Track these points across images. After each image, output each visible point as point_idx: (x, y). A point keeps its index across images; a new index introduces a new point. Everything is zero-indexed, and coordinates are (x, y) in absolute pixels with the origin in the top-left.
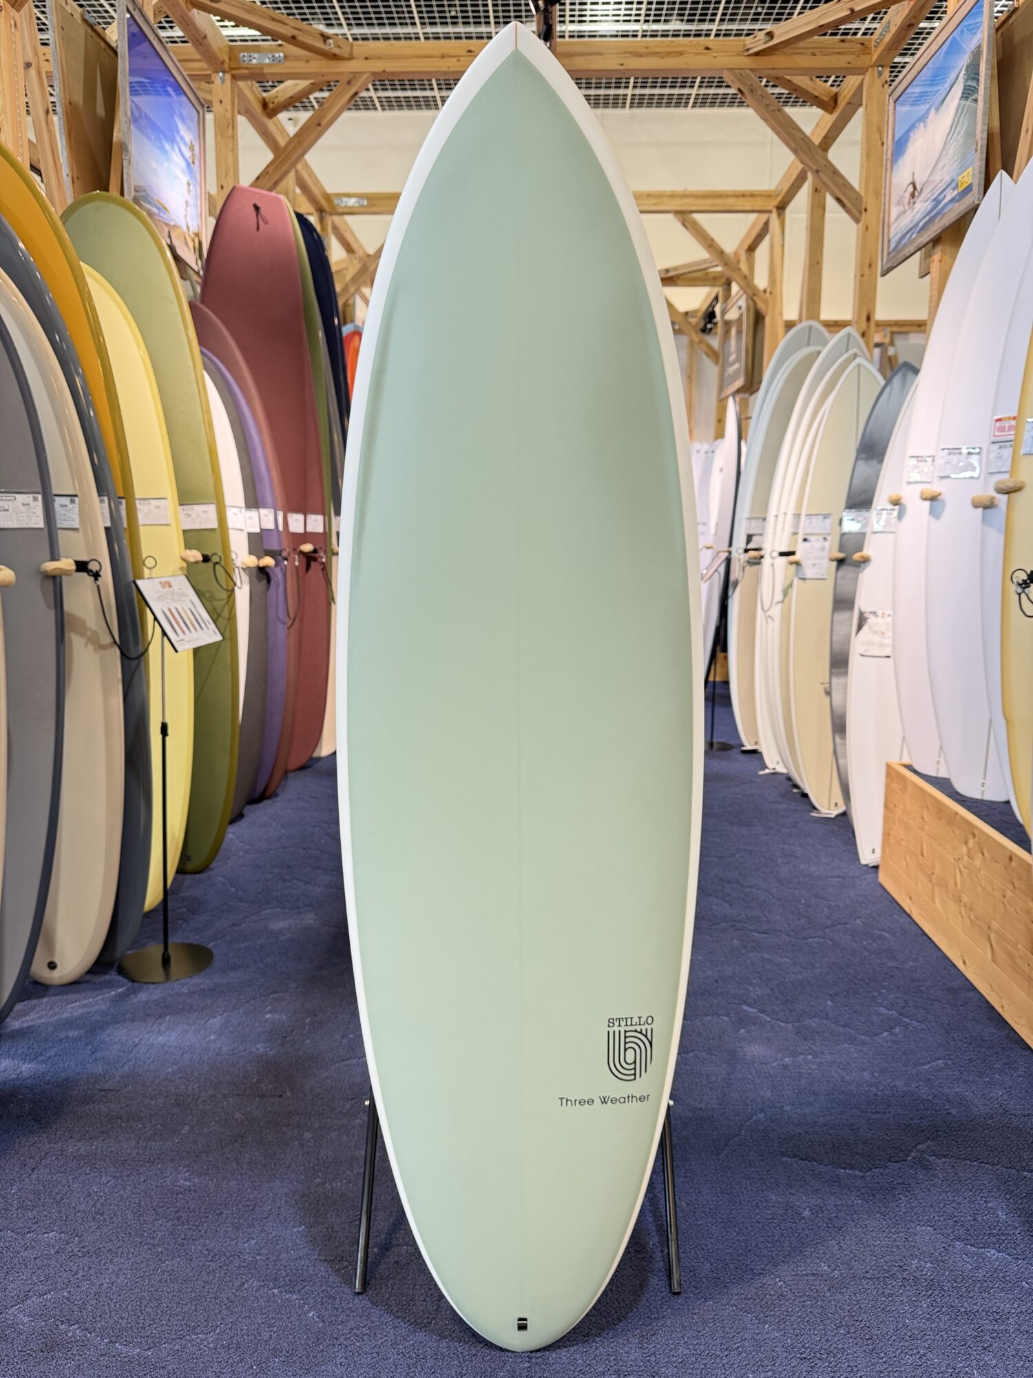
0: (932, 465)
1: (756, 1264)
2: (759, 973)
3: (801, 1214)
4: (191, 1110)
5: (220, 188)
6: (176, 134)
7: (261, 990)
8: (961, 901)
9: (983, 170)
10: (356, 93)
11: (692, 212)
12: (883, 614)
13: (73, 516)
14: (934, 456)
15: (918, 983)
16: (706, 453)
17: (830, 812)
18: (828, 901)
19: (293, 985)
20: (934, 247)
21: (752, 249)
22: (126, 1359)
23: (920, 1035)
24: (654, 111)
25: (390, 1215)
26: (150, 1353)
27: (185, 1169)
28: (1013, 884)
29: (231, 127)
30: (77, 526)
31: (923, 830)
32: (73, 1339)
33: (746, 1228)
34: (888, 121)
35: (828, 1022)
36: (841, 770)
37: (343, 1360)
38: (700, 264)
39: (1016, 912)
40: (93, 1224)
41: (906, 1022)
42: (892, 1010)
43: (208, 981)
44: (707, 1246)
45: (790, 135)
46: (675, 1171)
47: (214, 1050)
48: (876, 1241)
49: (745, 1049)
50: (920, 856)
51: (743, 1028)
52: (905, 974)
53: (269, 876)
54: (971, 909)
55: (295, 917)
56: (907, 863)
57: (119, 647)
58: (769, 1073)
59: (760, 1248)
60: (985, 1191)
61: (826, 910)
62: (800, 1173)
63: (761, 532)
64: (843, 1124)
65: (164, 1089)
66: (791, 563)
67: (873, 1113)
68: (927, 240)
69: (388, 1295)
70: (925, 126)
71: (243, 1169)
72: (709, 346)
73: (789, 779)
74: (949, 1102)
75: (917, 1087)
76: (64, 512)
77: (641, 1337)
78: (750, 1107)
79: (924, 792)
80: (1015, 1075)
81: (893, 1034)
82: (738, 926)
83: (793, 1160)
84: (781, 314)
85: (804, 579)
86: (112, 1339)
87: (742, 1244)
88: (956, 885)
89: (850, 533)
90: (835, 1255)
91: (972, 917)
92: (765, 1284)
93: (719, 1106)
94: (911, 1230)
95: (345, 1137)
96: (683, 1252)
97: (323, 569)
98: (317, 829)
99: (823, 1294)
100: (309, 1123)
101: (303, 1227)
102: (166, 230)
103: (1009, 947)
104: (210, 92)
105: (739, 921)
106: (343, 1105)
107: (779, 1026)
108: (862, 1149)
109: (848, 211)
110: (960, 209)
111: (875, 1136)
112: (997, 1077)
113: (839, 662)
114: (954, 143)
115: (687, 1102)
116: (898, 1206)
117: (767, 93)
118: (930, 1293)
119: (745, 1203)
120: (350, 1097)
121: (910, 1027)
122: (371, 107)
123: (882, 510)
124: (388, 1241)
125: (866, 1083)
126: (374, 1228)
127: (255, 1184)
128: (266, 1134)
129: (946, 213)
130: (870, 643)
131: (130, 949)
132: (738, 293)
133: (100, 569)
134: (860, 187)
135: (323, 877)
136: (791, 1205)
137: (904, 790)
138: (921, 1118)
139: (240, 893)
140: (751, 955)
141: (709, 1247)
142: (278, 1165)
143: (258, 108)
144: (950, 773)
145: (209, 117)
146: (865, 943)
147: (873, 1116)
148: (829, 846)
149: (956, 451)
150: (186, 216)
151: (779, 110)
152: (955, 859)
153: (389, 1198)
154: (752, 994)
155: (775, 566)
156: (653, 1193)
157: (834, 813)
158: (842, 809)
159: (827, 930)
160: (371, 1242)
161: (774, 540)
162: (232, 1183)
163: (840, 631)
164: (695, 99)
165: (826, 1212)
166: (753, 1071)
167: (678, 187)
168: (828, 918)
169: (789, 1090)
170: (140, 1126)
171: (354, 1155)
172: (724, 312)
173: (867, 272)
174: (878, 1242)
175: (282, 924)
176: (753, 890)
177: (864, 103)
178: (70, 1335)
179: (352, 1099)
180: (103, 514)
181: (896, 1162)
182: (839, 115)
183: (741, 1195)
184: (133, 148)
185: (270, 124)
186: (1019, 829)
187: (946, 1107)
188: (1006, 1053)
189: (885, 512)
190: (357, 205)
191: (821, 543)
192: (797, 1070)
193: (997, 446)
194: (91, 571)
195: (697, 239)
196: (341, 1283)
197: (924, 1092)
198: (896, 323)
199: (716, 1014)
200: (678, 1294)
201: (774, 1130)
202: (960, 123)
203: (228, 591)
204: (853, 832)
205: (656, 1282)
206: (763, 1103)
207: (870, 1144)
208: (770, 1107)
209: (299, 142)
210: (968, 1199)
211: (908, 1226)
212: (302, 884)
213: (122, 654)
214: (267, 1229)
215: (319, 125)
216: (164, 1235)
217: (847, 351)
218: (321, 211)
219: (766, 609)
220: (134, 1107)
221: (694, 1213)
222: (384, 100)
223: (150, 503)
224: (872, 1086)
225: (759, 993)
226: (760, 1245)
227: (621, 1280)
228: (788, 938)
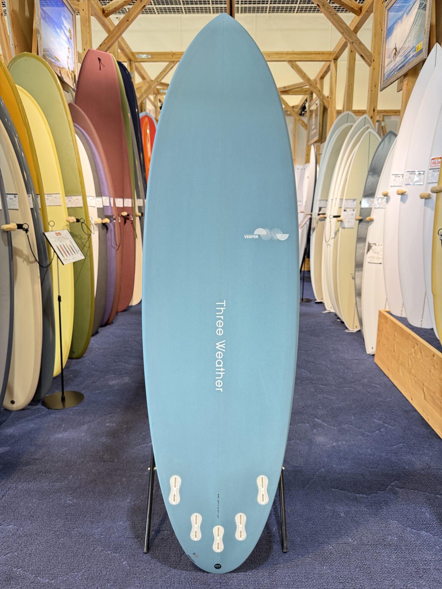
0: (402, 178)
1: (320, 538)
2: (322, 403)
3: (340, 515)
4: (73, 468)
5: (84, 50)
6: (62, 25)
7: (105, 413)
8: (411, 372)
9: (428, 42)
10: (145, 6)
11: (296, 61)
12: (379, 244)
13: (16, 204)
14: (403, 175)
15: (391, 408)
16: (302, 169)
17: (354, 330)
18: (353, 370)
19: (119, 410)
20: (404, 78)
21: (322, 78)
22: (42, 585)
23: (392, 432)
24: (279, 14)
25: (160, 517)
26: (53, 582)
27: (70, 496)
28: (434, 367)
29: (88, 21)
30: (18, 208)
31: (395, 341)
32: (19, 575)
33: (316, 522)
34: (385, 19)
35: (352, 426)
36: (359, 312)
37: (138, 584)
38: (299, 85)
39: (436, 379)
40: (28, 521)
41: (386, 426)
42: (380, 421)
43: (82, 408)
44: (298, 530)
45: (341, 26)
46: (285, 495)
47: (84, 441)
48: (372, 528)
49: (316, 439)
50: (393, 352)
51: (315, 429)
52: (386, 404)
53: (109, 360)
54: (415, 376)
55: (120, 379)
56: (387, 354)
57: (38, 263)
58: (326, 450)
59: (322, 531)
60: (420, 504)
61: (351, 375)
62: (340, 496)
63: (325, 206)
64: (359, 473)
65: (61, 459)
66: (339, 221)
67: (371, 468)
68: (401, 75)
69: (158, 554)
70: (401, 22)
71: (95, 495)
72: (303, 122)
73: (336, 315)
74: (405, 463)
75: (391, 456)
76: (11, 202)
77: (269, 573)
78: (318, 466)
79: (395, 324)
80: (434, 450)
81: (380, 431)
82: (313, 382)
83: (337, 490)
84: (335, 108)
85: (344, 228)
86: (36, 575)
87: (314, 529)
88: (409, 365)
89: (365, 208)
90: (355, 534)
91: (416, 380)
92: (324, 548)
93: (304, 465)
94: (388, 522)
95: (140, 480)
96: (288, 533)
97: (132, 223)
98: (130, 338)
99: (349, 552)
100: (125, 474)
101: (121, 522)
102: (59, 70)
103: (432, 394)
104: (78, 5)
105: (314, 380)
106: (140, 465)
107: (331, 428)
108: (367, 485)
109: (366, 61)
110: (417, 60)
111: (372, 479)
112: (426, 451)
113: (359, 265)
114: (415, 30)
115: (290, 463)
116: (382, 511)
117: (330, 6)
118: (396, 551)
119: (315, 510)
120: (143, 462)
121: (388, 428)
122: (153, 12)
123: (380, 198)
124: (159, 529)
125: (368, 454)
126: (153, 522)
127: (100, 502)
128: (106, 479)
129: (410, 63)
130: (373, 257)
131: (47, 394)
132: (316, 98)
133: (28, 228)
134: (371, 50)
135: (133, 361)
136: (336, 511)
137: (386, 323)
138: (393, 470)
139: (96, 368)
140: (319, 395)
141: (300, 531)
142: (111, 494)
143: (100, 13)
144: (407, 315)
145: (78, 17)
146: (368, 390)
147: (372, 470)
148: (353, 345)
149: (413, 172)
150: (68, 63)
151: (336, 14)
152: (409, 354)
153: (159, 508)
154: (319, 413)
155: (332, 222)
156: (275, 506)
157: (355, 330)
158: (359, 329)
159: (352, 384)
160: (151, 529)
161: (331, 210)
162: (91, 502)
163: (360, 251)
164: (298, 9)
165: (351, 514)
166: (319, 449)
167: (290, 50)
168: (352, 378)
169: (335, 457)
170: (51, 476)
171: (144, 489)
172: (309, 107)
173: (374, 89)
174: (374, 528)
175: (114, 382)
176: (320, 366)
177: (374, 11)
178: (18, 573)
179: (144, 463)
180: (29, 202)
181: (382, 491)
182: (363, 16)
183: (313, 506)
184: (43, 32)
185: (106, 20)
186: (437, 342)
187: (404, 465)
188: (430, 440)
189: (380, 199)
190: (146, 57)
191: (352, 212)
192: (338, 448)
193: (432, 171)
194: (24, 229)
195: (298, 74)
196: (138, 548)
197: (394, 458)
198: (385, 111)
199: (304, 422)
200: (286, 552)
201: (328, 476)
202: (418, 21)
203: (88, 235)
204: (363, 339)
205: (276, 547)
206: (324, 464)
207: (371, 482)
208: (327, 466)
209: (119, 28)
210: (413, 508)
211: (387, 520)
212: (123, 363)
213: (40, 265)
214: (105, 523)
215: (128, 21)
216: (60, 526)
217: (364, 125)
218: (130, 60)
219: (327, 241)
220: (48, 467)
221: (293, 515)
222: (159, 9)
223: (52, 196)
224: (371, 456)
225: (322, 413)
226: (322, 530)
227: (261, 546)
228: (335, 387)
